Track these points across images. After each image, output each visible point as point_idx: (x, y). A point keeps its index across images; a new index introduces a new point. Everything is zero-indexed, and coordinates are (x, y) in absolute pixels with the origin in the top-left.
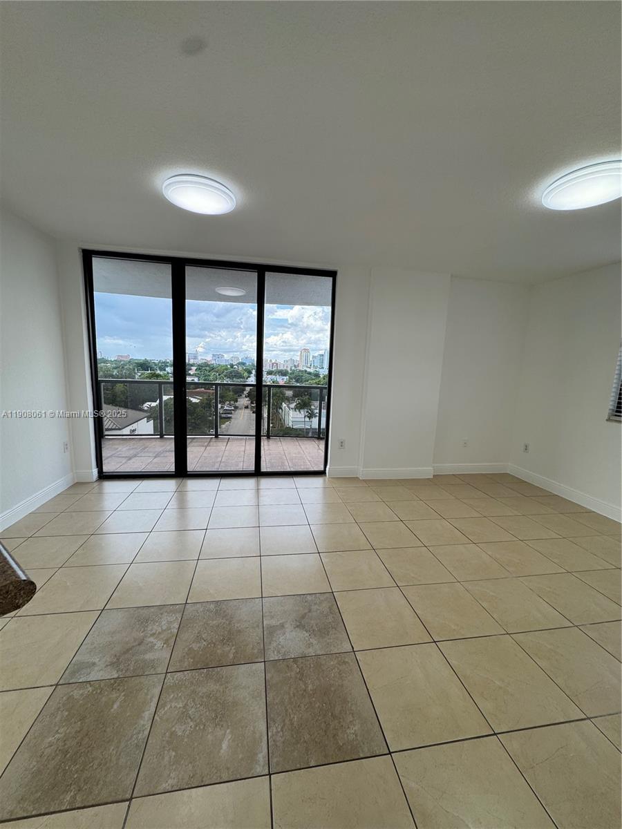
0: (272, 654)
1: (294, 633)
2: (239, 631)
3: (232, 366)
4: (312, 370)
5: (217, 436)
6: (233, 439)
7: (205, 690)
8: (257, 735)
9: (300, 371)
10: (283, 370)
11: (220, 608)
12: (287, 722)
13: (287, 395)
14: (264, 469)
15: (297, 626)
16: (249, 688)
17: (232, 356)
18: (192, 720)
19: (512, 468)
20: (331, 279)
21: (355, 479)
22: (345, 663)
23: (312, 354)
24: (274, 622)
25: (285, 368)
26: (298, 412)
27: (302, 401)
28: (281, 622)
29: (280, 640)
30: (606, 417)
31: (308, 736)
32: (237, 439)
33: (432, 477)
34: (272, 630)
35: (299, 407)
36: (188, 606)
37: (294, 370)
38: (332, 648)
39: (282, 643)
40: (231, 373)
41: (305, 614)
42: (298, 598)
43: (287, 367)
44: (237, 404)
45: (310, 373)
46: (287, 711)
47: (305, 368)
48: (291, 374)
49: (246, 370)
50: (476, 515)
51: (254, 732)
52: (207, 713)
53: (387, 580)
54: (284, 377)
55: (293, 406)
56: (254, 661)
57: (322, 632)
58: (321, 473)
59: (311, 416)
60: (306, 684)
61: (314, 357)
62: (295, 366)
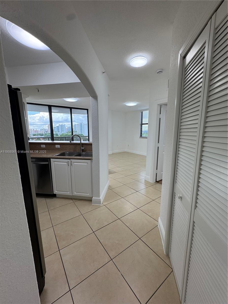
19: (127, 150)
30: (139, 138)
62: (46, 131)
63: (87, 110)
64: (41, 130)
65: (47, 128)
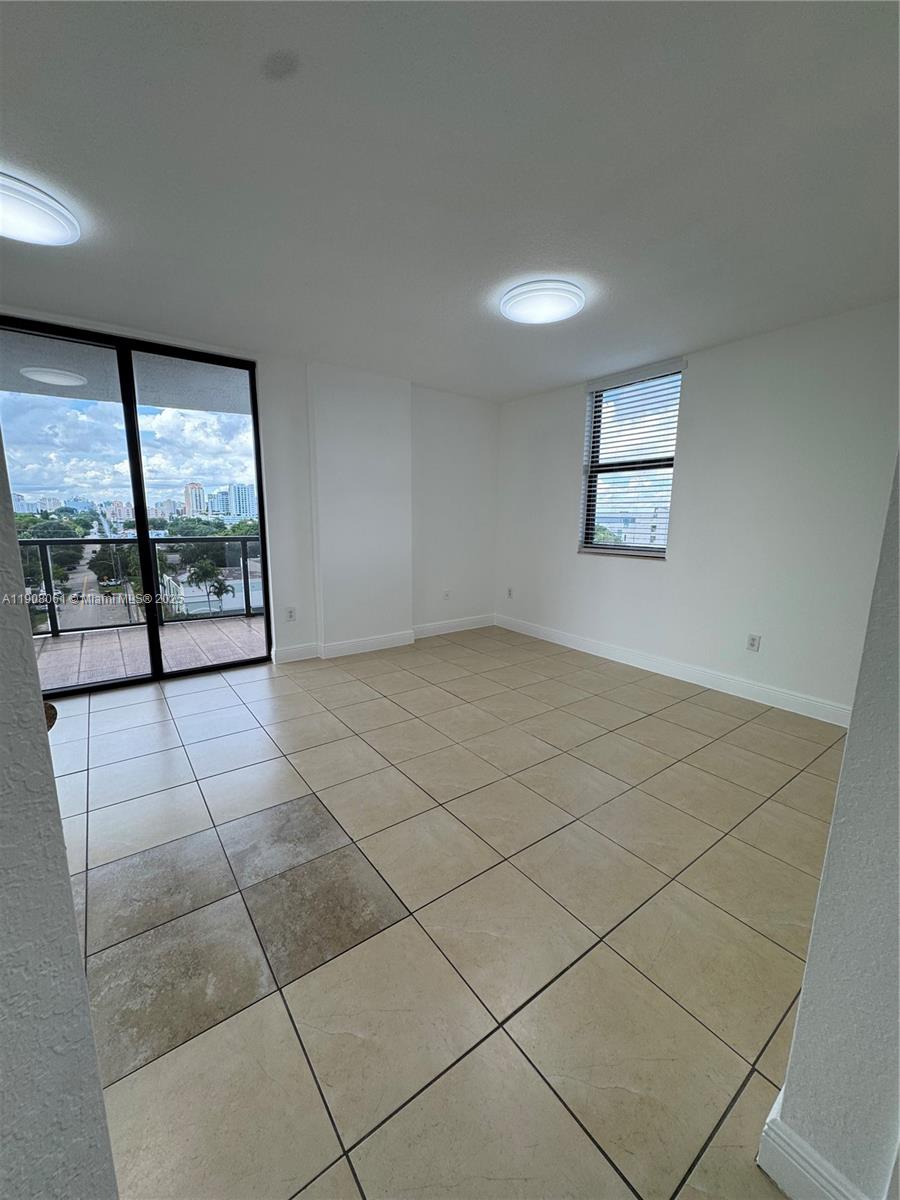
0: (249, 880)
1: (273, 850)
2: (192, 873)
3: (45, 515)
4: (210, 518)
5: (55, 632)
6: (92, 635)
7: (158, 951)
8: (253, 963)
9: (189, 520)
10: (155, 520)
11: (150, 856)
12: (288, 935)
13: (169, 561)
14: (167, 669)
15: (275, 841)
16: (226, 924)
17: (42, 496)
18: (150, 988)
19: (499, 618)
20: (247, 372)
21: (317, 659)
22: (345, 856)
23: (207, 491)
24: (240, 848)
25: (159, 516)
26: (195, 588)
27: (201, 568)
28: (251, 844)
29: (256, 862)
30: (577, 550)
31: (318, 937)
32: (101, 634)
33: (413, 642)
34: (241, 857)
35: (198, 579)
36: (90, 873)
37: (177, 519)
38: (327, 848)
39: (259, 865)
40: (45, 527)
41: (283, 826)
42: (268, 812)
43: (163, 514)
44: (68, 584)
45: (207, 523)
46: (284, 926)
47: (197, 516)
48: (171, 525)
49: (78, 522)
50: (467, 674)
51: (247, 962)
52: (173, 972)
53: (379, 762)
54: (160, 532)
55: (184, 577)
56: (225, 895)
57: (311, 836)
58: (265, 660)
59: (221, 590)
60: (301, 893)
61: (210, 496)
62: (178, 512)
63: (250, 366)
64: (156, 504)
65: (183, 498)
